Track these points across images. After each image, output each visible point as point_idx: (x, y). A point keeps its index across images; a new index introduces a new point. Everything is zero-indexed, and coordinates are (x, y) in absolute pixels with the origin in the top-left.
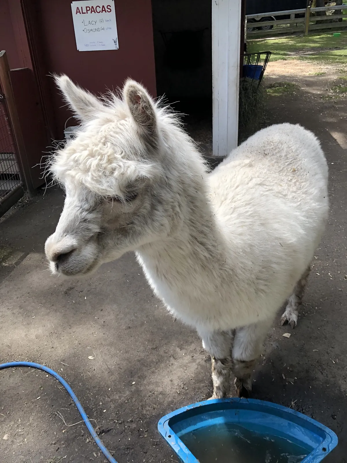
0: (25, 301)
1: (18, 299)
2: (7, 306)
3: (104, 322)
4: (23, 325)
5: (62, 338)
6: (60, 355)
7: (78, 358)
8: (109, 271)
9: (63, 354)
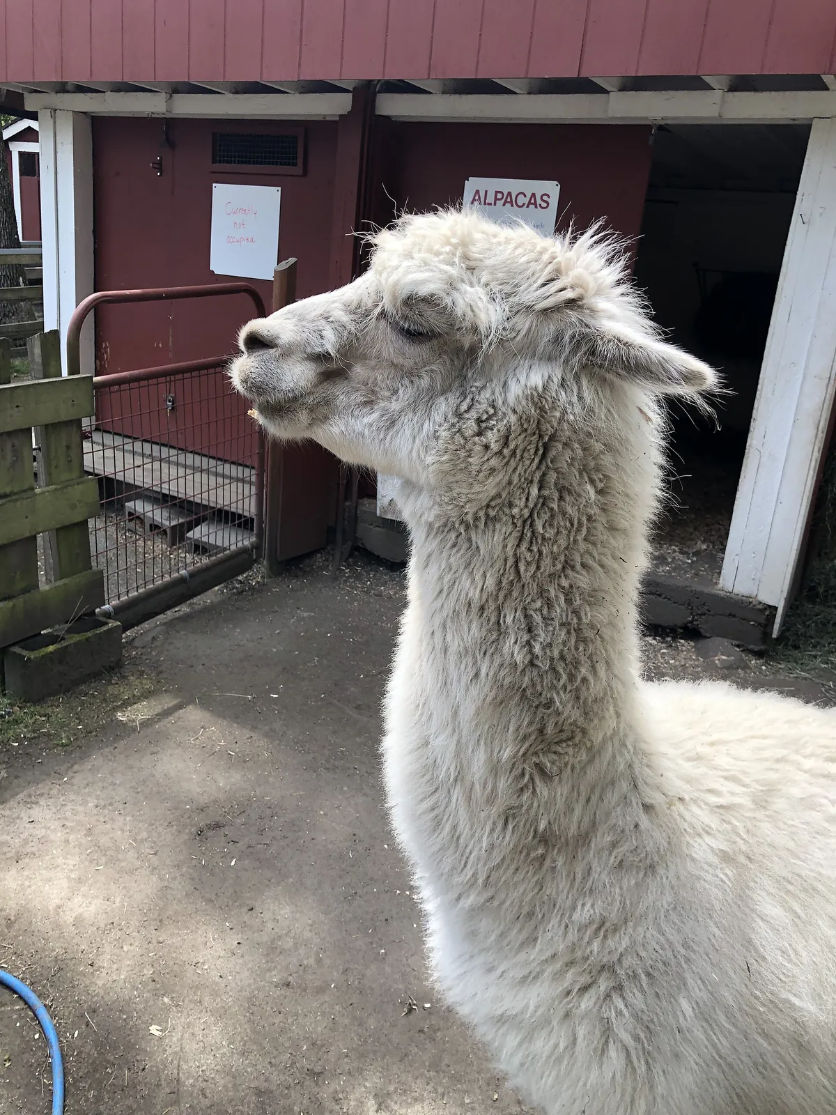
0: (107, 819)
1: (95, 811)
2: (66, 819)
3: (239, 943)
4: (68, 877)
5: (125, 949)
6: (96, 992)
7: (128, 1017)
8: (322, 813)
9: (102, 993)
